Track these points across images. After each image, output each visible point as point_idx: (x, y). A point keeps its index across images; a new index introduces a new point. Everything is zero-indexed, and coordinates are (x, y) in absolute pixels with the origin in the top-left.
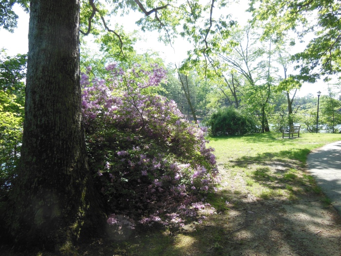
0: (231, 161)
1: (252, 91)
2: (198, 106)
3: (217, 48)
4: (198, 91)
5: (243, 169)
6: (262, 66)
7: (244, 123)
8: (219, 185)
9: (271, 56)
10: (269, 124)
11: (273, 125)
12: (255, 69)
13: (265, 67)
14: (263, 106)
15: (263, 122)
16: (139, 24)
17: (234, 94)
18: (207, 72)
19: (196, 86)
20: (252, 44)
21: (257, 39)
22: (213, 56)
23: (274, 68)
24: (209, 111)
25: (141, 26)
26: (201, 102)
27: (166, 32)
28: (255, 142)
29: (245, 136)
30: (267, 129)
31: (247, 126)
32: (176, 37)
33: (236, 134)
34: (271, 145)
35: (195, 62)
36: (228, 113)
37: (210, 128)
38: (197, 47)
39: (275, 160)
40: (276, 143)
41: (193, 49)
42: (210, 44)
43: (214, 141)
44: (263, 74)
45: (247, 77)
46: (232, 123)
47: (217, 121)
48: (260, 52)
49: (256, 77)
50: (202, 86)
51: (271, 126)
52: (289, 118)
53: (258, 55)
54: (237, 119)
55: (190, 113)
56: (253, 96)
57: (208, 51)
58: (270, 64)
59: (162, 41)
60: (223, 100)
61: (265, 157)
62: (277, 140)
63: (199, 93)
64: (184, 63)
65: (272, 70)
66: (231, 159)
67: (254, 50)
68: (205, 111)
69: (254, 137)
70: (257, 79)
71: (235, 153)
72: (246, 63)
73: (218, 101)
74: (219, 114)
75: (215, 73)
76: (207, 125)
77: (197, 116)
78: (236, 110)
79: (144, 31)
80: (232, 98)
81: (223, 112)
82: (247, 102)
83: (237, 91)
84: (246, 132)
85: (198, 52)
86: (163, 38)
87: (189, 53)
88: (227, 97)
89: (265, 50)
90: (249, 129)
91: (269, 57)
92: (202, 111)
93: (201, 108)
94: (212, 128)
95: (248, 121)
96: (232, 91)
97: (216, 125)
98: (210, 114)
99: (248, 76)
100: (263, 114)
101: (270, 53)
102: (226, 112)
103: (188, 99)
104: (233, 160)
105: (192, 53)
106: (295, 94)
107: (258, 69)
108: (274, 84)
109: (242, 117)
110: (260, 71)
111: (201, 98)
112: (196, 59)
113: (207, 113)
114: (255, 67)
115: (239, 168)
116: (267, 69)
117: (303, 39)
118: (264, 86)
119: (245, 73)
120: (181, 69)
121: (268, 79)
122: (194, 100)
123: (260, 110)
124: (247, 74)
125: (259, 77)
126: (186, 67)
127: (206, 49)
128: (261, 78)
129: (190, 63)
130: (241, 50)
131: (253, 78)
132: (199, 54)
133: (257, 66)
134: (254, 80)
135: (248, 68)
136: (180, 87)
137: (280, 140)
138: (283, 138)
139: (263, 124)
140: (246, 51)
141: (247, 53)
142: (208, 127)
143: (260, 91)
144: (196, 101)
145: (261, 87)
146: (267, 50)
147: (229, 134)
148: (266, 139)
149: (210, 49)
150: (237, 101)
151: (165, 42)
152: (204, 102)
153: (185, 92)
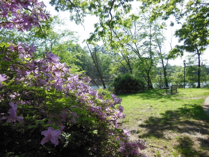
0: (142, 126)
6: (146, 44)
7: (137, 84)
9: (152, 38)
10: (152, 83)
11: (155, 84)
13: (148, 45)
14: (148, 72)
15: (148, 82)
16: (53, 4)
17: (129, 64)
19: (102, 60)
20: (138, 30)
21: (142, 27)
22: (116, 29)
24: (111, 76)
25: (54, 6)
26: (105, 71)
27: (77, 13)
29: (139, 93)
30: (151, 87)
31: (140, 86)
32: (85, 16)
33: (132, 92)
34: (163, 101)
35: (101, 33)
36: (126, 77)
37: (113, 88)
38: (102, 21)
41: (99, 22)
42: (114, 18)
45: (136, 53)
46: (129, 84)
47: (118, 83)
48: (144, 35)
50: (106, 61)
54: (132, 81)
55: (99, 77)
57: (112, 24)
58: (151, 43)
59: (73, 20)
60: (121, 68)
62: (163, 96)
63: (104, 65)
64: (92, 34)
67: (139, 35)
68: (108, 76)
69: (146, 94)
73: (117, 69)
74: (120, 78)
76: (111, 86)
77: (103, 79)
78: (131, 75)
79: (58, 11)
80: (127, 67)
81: (122, 77)
82: (138, 69)
83: (130, 62)
84: (139, 90)
85: (104, 25)
86: (75, 17)
87: (96, 25)
88: (123, 65)
89: (147, 34)
90: (141, 88)
91: (150, 38)
92: (106, 76)
93: (105, 74)
94: (115, 88)
95: (140, 82)
96: (127, 61)
97: (118, 86)
100: (148, 77)
101: (151, 36)
102: (124, 76)
103: (97, 68)
104: (143, 123)
105: (99, 25)
108: (154, 56)
109: (136, 79)
110: (145, 48)
111: (105, 68)
112: (102, 31)
113: (110, 77)
116: (149, 46)
117: (179, 21)
118: (148, 58)
119: (134, 50)
120: (90, 40)
121: (150, 53)
122: (101, 69)
123: (146, 74)
124: (136, 50)
125: (145, 52)
126: (94, 39)
127: (111, 21)
128: (146, 53)
129: (97, 34)
130: (131, 35)
131: (140, 53)
132: (105, 27)
133: (143, 45)
134: (141, 54)
135: (136, 47)
136: (92, 61)
137: (166, 96)
138: (167, 94)
139: (148, 84)
140: (134, 35)
141: (135, 37)
142: (112, 87)
143: (146, 61)
144: (102, 70)
145: (146, 58)
146: (148, 34)
147: (127, 92)
148: (155, 95)
149: (114, 22)
150: (131, 69)
151: (76, 21)
152: (107, 70)
153: (95, 64)
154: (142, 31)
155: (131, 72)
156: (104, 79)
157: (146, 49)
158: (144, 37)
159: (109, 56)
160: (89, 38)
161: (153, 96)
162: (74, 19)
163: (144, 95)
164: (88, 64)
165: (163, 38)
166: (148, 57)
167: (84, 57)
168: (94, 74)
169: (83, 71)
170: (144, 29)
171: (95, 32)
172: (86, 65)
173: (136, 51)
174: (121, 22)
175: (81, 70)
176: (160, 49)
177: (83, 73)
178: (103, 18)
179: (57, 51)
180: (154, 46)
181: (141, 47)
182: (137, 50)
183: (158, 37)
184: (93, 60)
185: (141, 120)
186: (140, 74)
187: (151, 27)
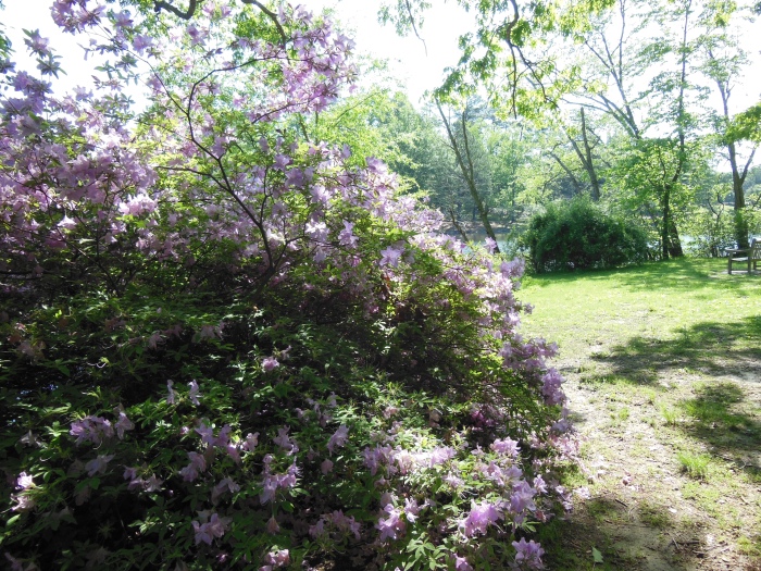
0: (599, 358)
1: (634, 152)
2: (496, 200)
3: (546, 23)
4: (496, 166)
5: (646, 392)
6: (663, 85)
7: (616, 237)
8: (573, 468)
9: (689, 57)
10: (680, 237)
11: (692, 240)
12: (643, 95)
13: (670, 88)
14: (665, 192)
15: (664, 234)
17: (588, 165)
18: (518, 99)
19: (491, 152)
20: (636, 31)
21: (650, 15)
22: (534, 47)
23: (698, 88)
24: (523, 210)
26: (503, 191)
28: (652, 289)
29: (622, 270)
30: (676, 251)
31: (626, 245)
32: (427, 4)
33: (596, 266)
34: (703, 297)
35: (481, 66)
36: (574, 215)
37: (527, 253)
38: (486, 23)
39: (745, 353)
40: (717, 291)
41: (475, 29)
42: (527, 10)
43: (538, 287)
44: (666, 108)
45: (620, 121)
46: (584, 238)
47: (544, 236)
48: (657, 50)
49: (646, 116)
50: (506, 154)
51: (685, 241)
52: (738, 219)
53: (652, 58)
54: (598, 228)
55: (477, 217)
56: (637, 166)
57: (518, 32)
58: (686, 78)
59: (388, 21)
60: (559, 180)
61: (705, 342)
62: (713, 280)
63: (498, 170)
64: (450, 72)
65: (690, 96)
66: (597, 349)
67: (639, 47)
68: (512, 212)
69: (646, 273)
70: (649, 123)
71: (606, 325)
72: (620, 83)
73: (546, 185)
74: (550, 217)
75: (541, 99)
76: (520, 245)
77: (492, 224)
78: (593, 206)
80: (581, 174)
81: (561, 212)
82: (623, 183)
83: (595, 157)
84: (623, 259)
85: (489, 37)
86: (393, 12)
87: (463, 41)
88: (569, 172)
89: (671, 44)
90: (631, 253)
91: (684, 61)
92: (505, 211)
93: (502, 205)
94: (533, 253)
95: (628, 231)
96: (581, 156)
97: (543, 244)
98: (527, 218)
99: (624, 115)
100: (666, 211)
101: (685, 50)
102: (567, 210)
103: (471, 183)
104: (605, 351)
105: (475, 40)
106: (752, 156)
107: (650, 95)
108: (696, 131)
109: (611, 221)
110: (658, 99)
111: (503, 181)
112: (486, 59)
113: (519, 215)
114: (644, 91)
115: (632, 388)
116: (676, 92)
118: (669, 139)
119: (614, 110)
120: (442, 92)
121: (679, 120)
122: (486, 187)
123: (657, 202)
124: (620, 111)
125: (655, 116)
126: (457, 86)
127: (513, 24)
128: (660, 119)
129: (468, 70)
130: (604, 50)
131: (637, 121)
132: (493, 43)
133: (650, 88)
134: (640, 126)
135: (624, 97)
136: (452, 157)
137: (724, 282)
138: (730, 273)
139: (665, 239)
140: (618, 51)
141: (621, 56)
142: (522, 250)
143: (659, 152)
144: (490, 190)
145: (660, 142)
146: (676, 43)
147: (577, 265)
148: (681, 277)
149: (525, 25)
150: (596, 183)
151: (398, 26)
152: (510, 189)
153: (464, 168)
154: (652, 32)
155: (596, 196)
156: (497, 222)
157: (662, 106)
158: (655, 58)
159: (516, 134)
160: (440, 84)
161: (671, 282)
162: (392, 20)
163: (637, 278)
164: (439, 170)
165: (738, 54)
166: (665, 137)
167: (425, 141)
168: (460, 206)
169: (421, 194)
170: (661, 22)
171: (459, 64)
172: (432, 171)
173: (619, 115)
174: (551, 23)
175: (414, 190)
176: (725, 101)
177: (421, 199)
178: (489, 13)
179: (333, 127)
180: (697, 93)
181: (641, 98)
182: (625, 111)
183: (718, 53)
184: (457, 153)
185: (601, 344)
186: (632, 203)
187: (688, 12)
